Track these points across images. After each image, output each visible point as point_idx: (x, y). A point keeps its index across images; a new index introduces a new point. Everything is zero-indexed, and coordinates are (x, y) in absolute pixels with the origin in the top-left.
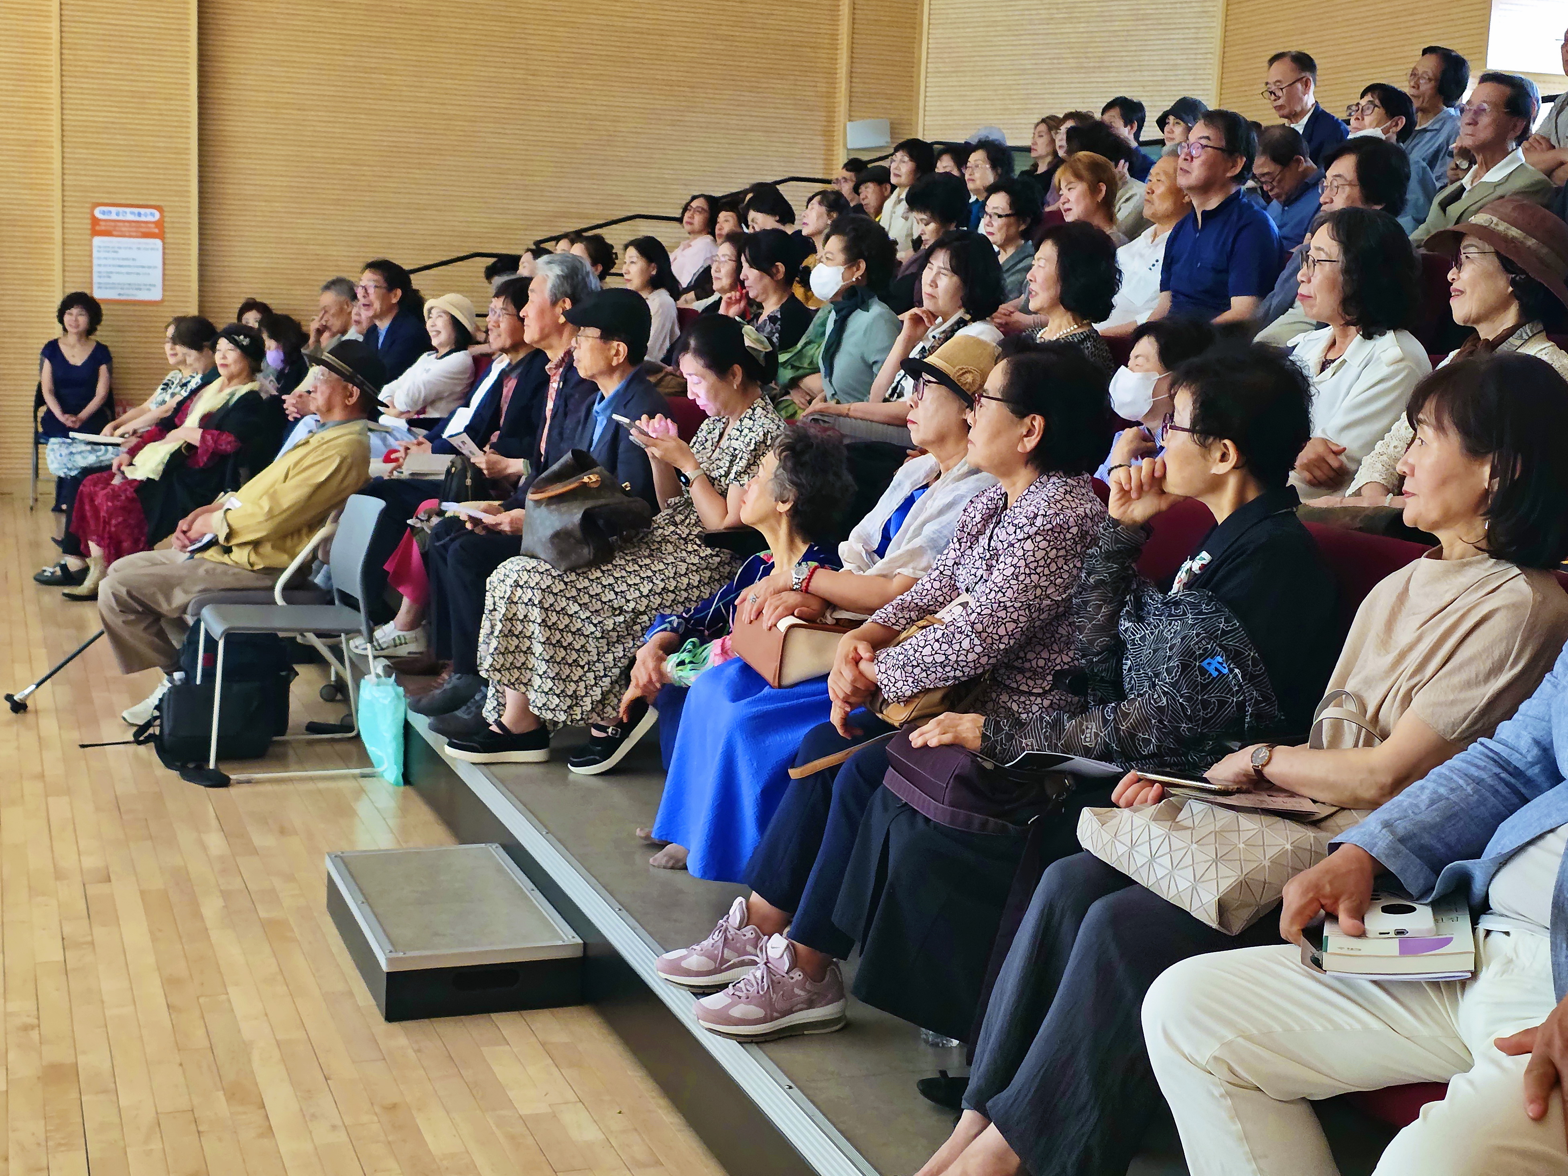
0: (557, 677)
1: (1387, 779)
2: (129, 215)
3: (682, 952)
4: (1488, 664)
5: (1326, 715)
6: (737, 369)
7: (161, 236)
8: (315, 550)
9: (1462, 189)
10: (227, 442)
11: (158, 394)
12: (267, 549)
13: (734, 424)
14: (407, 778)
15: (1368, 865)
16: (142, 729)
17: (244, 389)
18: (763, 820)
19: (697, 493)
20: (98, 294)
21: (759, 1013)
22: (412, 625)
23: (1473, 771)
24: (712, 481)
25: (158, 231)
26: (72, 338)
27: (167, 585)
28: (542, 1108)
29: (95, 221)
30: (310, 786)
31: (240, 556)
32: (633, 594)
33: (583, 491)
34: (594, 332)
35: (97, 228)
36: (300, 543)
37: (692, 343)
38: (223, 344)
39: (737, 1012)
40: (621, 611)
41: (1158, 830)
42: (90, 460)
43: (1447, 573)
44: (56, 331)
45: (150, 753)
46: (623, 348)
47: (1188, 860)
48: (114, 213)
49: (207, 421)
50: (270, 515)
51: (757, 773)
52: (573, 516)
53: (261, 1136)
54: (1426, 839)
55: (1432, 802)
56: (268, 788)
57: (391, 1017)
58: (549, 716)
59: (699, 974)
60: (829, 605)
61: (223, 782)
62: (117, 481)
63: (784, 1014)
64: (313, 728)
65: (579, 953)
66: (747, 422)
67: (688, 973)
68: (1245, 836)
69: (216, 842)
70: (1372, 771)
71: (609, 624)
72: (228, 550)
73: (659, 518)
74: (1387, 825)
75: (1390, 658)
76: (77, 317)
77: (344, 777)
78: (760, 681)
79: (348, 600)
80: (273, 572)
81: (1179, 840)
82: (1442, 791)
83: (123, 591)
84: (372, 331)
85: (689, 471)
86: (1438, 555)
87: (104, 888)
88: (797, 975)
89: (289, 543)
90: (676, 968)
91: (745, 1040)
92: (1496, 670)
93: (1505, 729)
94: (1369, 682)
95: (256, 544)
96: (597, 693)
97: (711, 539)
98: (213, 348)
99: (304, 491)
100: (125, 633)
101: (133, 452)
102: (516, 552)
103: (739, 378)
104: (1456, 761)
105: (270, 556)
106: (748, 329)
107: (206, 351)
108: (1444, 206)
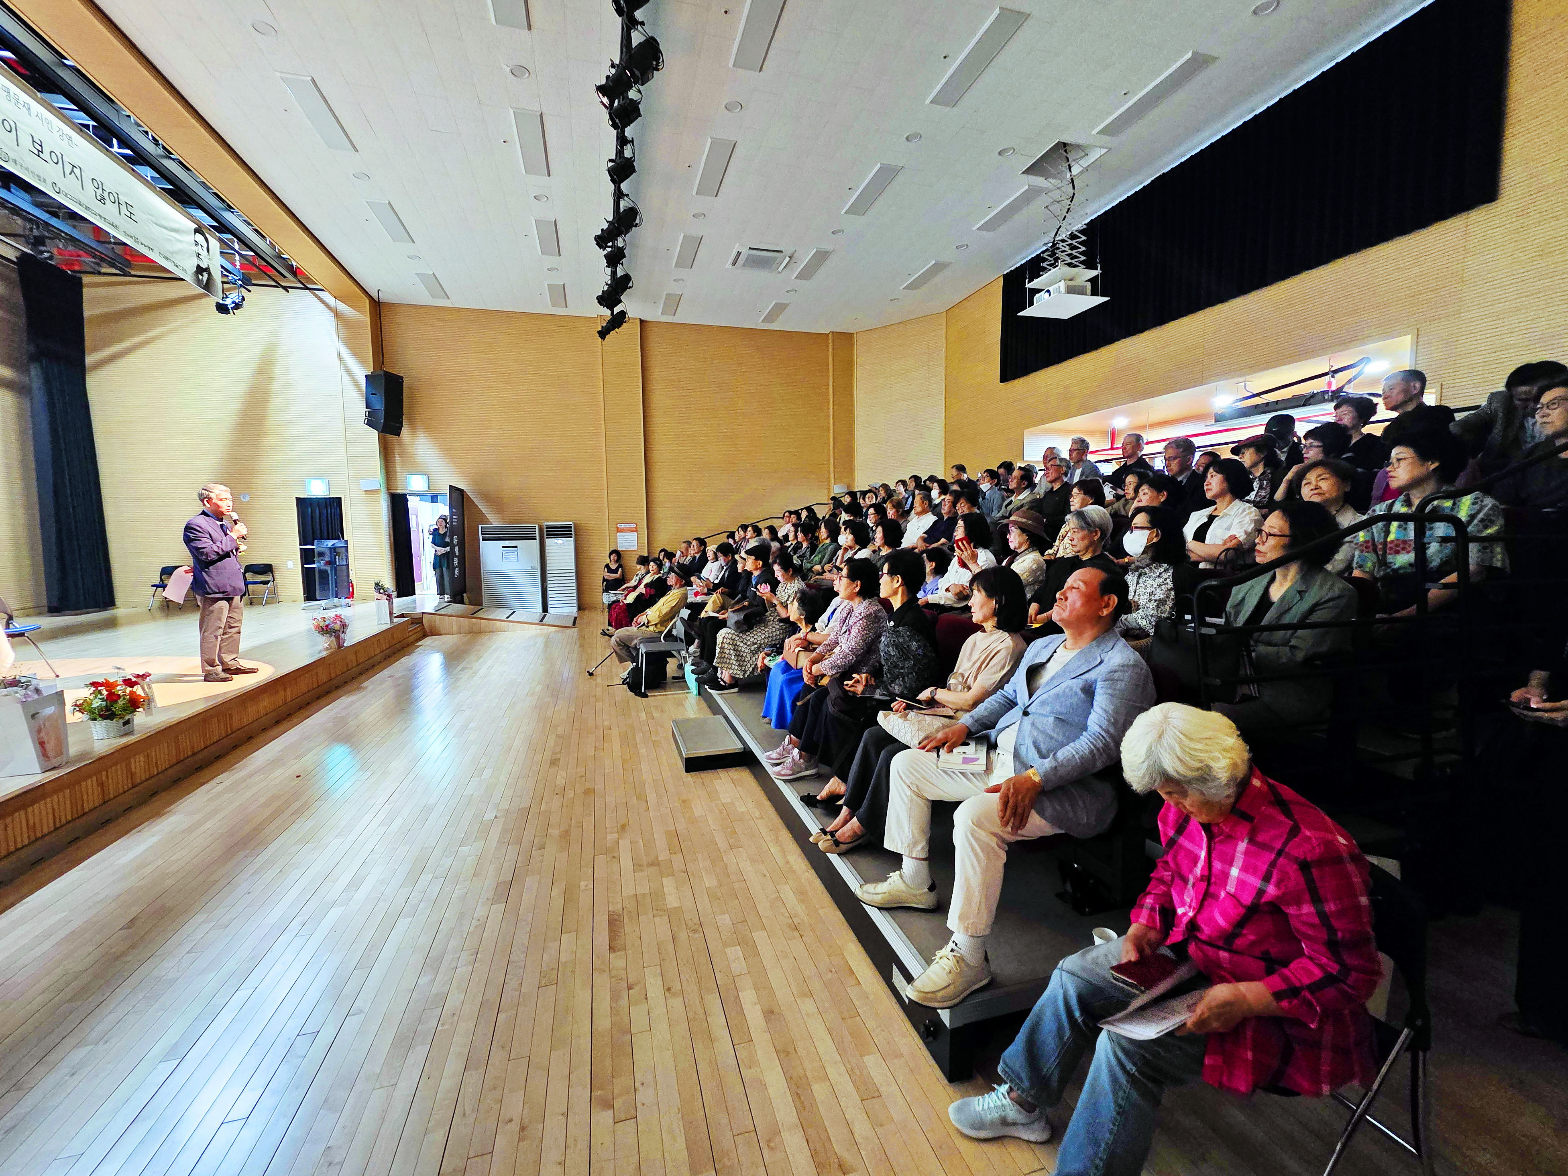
0: (739, 665)
1: (971, 702)
2: (627, 526)
3: (771, 752)
4: (1000, 667)
5: (952, 681)
6: (791, 569)
7: (636, 531)
8: (673, 625)
9: (1012, 501)
10: (653, 591)
11: (635, 578)
12: (659, 626)
13: (789, 584)
14: (699, 694)
15: (966, 731)
16: (625, 680)
17: (657, 576)
18: (792, 711)
19: (779, 608)
20: (619, 549)
21: (790, 772)
22: (697, 648)
23: (998, 700)
24: (782, 603)
25: (635, 530)
26: (612, 562)
27: (631, 638)
28: (729, 800)
29: (618, 528)
30: (672, 696)
31: (651, 628)
32: (759, 639)
33: (744, 608)
34: (754, 557)
35: (619, 530)
36: (668, 624)
37: (778, 561)
38: (652, 564)
39: (783, 773)
40: (756, 643)
41: (901, 721)
42: (615, 598)
43: (987, 637)
44: (608, 562)
45: (626, 686)
46: (761, 563)
47: (910, 730)
48: (623, 526)
49: (646, 586)
50: (659, 616)
51: (790, 697)
52: (741, 616)
53: (645, 811)
54: (985, 721)
55: (985, 709)
56: (659, 697)
57: (687, 771)
58: (737, 676)
59: (776, 759)
60: (810, 643)
61: (647, 696)
62: (621, 604)
63: (798, 772)
64: (674, 678)
65: (742, 750)
66: (793, 584)
67: (772, 759)
68: (927, 722)
69: (643, 715)
70: (966, 700)
71: (752, 648)
72: (648, 627)
73: (768, 614)
74: (972, 717)
75: (971, 664)
76: (613, 557)
77: (680, 694)
78: (791, 668)
79: (681, 640)
80: (661, 633)
81: (907, 724)
82: (989, 706)
83: (618, 640)
84: (694, 558)
85: (775, 602)
86: (984, 631)
87: (609, 731)
88: (802, 761)
89: (665, 624)
90: (769, 758)
91: (785, 781)
92: (1003, 667)
93: (1006, 687)
94: (964, 670)
95: (656, 625)
96: (751, 669)
97: (782, 620)
98: (648, 565)
99: (669, 609)
100: (619, 652)
101: (626, 596)
102: (725, 626)
103: (791, 573)
104: (993, 697)
105: (660, 628)
106: (795, 557)
107: (646, 567)
108: (1006, 506)
